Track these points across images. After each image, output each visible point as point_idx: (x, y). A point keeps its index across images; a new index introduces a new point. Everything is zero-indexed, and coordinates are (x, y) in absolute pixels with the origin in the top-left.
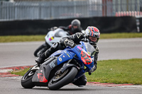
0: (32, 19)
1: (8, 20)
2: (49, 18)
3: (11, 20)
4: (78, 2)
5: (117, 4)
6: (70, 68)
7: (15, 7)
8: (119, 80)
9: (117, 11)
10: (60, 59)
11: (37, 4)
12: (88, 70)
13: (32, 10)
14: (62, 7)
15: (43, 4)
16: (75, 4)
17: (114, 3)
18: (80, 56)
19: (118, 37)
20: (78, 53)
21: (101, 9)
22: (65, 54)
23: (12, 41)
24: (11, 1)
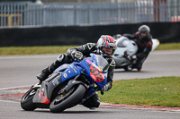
0: (66, 25)
1: (34, 26)
2: (86, 25)
3: (38, 26)
4: (124, 4)
5: (172, 7)
6: (76, 86)
7: (43, 10)
8: (174, 102)
9: (172, 15)
10: (65, 75)
11: (72, 7)
12: (99, 88)
13: (64, 13)
14: (102, 10)
15: (78, 7)
16: (119, 6)
17: (169, 5)
18: (89, 71)
19: (173, 48)
21: (152, 13)
22: (71, 69)
23: (39, 53)
24: (39, 3)
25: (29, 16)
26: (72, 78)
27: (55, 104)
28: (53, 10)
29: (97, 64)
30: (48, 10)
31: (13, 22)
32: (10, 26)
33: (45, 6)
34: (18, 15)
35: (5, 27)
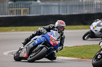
0: (54, 14)
1: (36, 15)
2: (65, 14)
3: (38, 15)
4: (86, 2)
7: (41, 6)
10: (36, 42)
11: (57, 4)
15: (61, 4)
18: (49, 40)
20: (48, 38)
22: (39, 39)
24: (39, 2)
25: (33, 9)
26: (40, 44)
27: (30, 57)
28: (47, 6)
29: (54, 36)
30: (43, 6)
31: (24, 12)
32: (22, 15)
33: (42, 4)
34: (27, 9)
35: (19, 15)
